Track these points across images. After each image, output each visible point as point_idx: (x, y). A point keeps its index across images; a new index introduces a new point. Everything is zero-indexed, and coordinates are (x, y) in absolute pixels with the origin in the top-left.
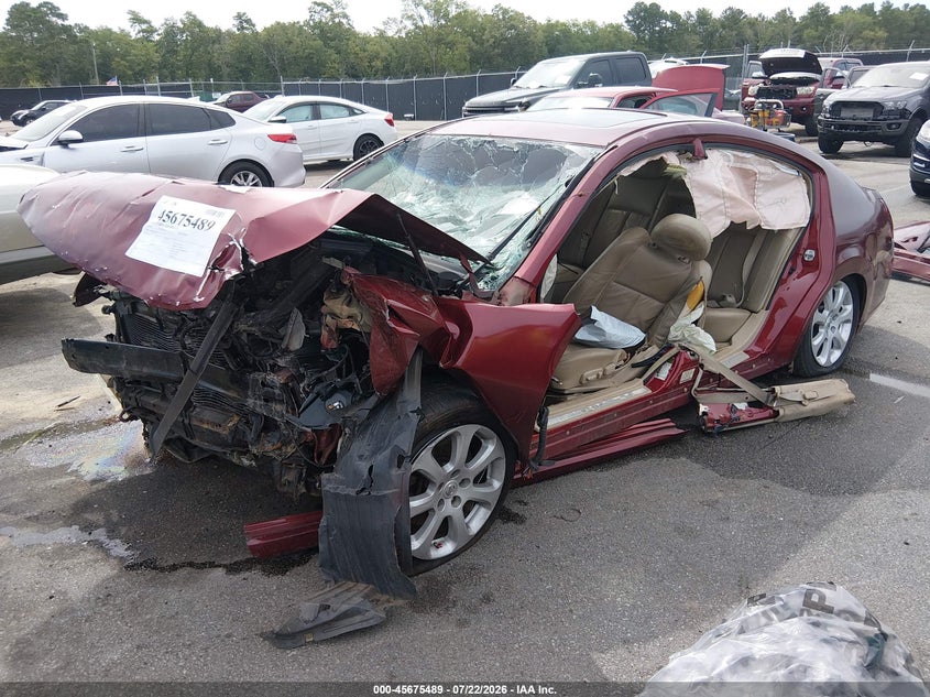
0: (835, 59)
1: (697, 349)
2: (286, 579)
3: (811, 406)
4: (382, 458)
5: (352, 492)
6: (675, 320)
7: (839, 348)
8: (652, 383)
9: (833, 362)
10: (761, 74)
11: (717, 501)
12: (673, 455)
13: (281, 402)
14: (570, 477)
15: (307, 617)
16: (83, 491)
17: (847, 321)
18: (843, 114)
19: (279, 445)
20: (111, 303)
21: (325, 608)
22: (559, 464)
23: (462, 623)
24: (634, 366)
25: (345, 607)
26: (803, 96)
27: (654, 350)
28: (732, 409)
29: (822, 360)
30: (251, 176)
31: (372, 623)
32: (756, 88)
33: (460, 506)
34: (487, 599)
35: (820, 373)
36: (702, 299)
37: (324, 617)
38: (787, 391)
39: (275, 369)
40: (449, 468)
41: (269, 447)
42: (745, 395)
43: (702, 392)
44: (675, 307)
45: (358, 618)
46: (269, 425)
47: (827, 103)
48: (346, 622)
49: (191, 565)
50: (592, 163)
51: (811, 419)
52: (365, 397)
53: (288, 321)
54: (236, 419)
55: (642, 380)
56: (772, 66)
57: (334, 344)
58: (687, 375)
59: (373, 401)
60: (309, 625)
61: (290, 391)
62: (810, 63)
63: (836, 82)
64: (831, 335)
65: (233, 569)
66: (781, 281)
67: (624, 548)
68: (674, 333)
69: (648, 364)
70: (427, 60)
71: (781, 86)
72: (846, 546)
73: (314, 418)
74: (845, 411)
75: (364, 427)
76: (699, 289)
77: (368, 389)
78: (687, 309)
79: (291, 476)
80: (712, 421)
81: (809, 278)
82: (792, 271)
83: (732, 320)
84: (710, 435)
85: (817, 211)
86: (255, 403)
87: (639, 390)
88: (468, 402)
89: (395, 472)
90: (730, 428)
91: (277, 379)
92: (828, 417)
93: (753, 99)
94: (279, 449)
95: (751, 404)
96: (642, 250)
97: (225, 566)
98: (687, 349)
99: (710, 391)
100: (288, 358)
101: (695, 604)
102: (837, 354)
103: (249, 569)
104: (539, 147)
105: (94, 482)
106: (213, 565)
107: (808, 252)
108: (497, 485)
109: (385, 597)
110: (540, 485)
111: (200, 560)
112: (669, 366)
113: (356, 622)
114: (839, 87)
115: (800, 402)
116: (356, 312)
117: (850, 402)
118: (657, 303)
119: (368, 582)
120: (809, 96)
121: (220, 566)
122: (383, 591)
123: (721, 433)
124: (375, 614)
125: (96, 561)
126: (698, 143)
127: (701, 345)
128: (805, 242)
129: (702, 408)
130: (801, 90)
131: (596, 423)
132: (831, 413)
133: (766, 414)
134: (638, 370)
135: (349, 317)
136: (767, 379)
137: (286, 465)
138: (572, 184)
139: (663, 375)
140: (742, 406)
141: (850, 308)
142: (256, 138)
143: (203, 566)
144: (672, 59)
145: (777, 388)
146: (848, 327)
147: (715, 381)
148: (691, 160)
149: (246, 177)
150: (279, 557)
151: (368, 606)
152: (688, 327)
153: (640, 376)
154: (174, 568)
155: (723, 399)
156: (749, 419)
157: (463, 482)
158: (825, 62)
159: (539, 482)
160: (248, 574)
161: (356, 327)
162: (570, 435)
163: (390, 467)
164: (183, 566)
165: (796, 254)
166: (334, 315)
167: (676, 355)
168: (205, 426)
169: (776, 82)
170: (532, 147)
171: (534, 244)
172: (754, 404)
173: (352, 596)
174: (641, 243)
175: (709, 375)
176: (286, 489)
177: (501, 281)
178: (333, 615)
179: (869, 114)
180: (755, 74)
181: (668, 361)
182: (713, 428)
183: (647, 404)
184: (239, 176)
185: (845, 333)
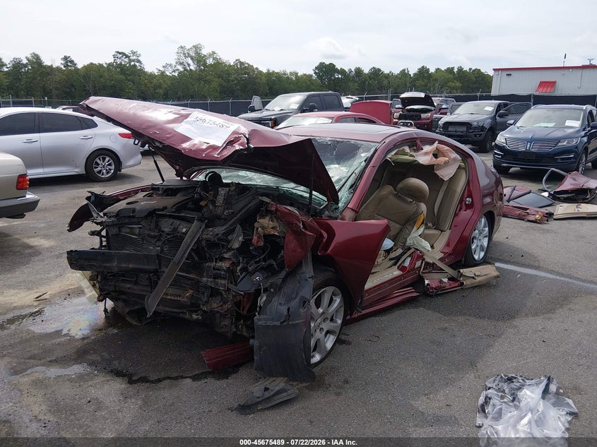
0: (441, 98)
1: (422, 250)
2: (230, 380)
3: (478, 279)
4: (294, 304)
5: (278, 323)
6: (409, 234)
7: (483, 250)
8: (402, 268)
9: (481, 258)
10: (400, 106)
11: (446, 328)
12: (416, 307)
13: (225, 278)
14: (367, 320)
15: (258, 395)
16: (79, 344)
17: (486, 237)
18: (450, 129)
19: (221, 303)
20: (98, 228)
21: (266, 389)
22: (364, 312)
23: (338, 394)
24: (391, 259)
25: (277, 388)
26: (425, 119)
27: (400, 251)
28: (441, 281)
29: (476, 257)
30: (107, 159)
31: (292, 396)
32: (398, 114)
33: (324, 333)
34: (346, 382)
35: (476, 264)
36: (423, 223)
37: (267, 394)
38: (465, 271)
39: (222, 259)
40: (321, 310)
41: (215, 305)
42: (447, 274)
43: (425, 273)
44: (409, 228)
45: (285, 394)
46: (214, 293)
47: (441, 123)
48: (277, 397)
49: (169, 378)
50: (376, 150)
51: (479, 287)
52: (279, 272)
53: (234, 231)
54: (191, 292)
55: (396, 267)
56: (407, 102)
57: (262, 244)
58: (418, 264)
59: (283, 274)
60: (260, 399)
61: (231, 271)
62: (427, 100)
63: (442, 111)
64: (479, 244)
65: (195, 378)
66: (456, 215)
67: (408, 353)
68: (409, 242)
69: (398, 258)
70: (192, 90)
71: (412, 113)
72: (516, 345)
73: (245, 286)
74: (494, 282)
75: (279, 288)
76: (422, 217)
77: (282, 267)
78: (415, 228)
79: (227, 322)
80: (432, 288)
81: (469, 213)
82: (461, 209)
83: (433, 235)
84: (431, 296)
85: (470, 178)
86: (208, 281)
87: (397, 273)
88: (331, 273)
89: (301, 310)
90: (440, 292)
91: (225, 265)
92: (486, 286)
93: (397, 120)
94: (222, 306)
95: (449, 279)
96: (391, 197)
97: (190, 377)
98: (418, 250)
99: (429, 272)
100: (230, 253)
101: (454, 376)
102: (482, 254)
103: (206, 378)
104: (342, 142)
105: (83, 339)
106: (182, 377)
107: (468, 199)
108: (339, 322)
109: (296, 383)
110: (352, 325)
111: (175, 375)
112: (410, 259)
113: (284, 397)
114: (445, 114)
115: (473, 277)
116: (277, 225)
117: (498, 277)
118: (398, 226)
119: (284, 376)
120: (428, 119)
121: (187, 377)
122: (294, 380)
123: (437, 295)
124: (293, 390)
125: (108, 381)
126: (418, 142)
127: (424, 248)
128: (466, 195)
129: (426, 282)
130: (423, 116)
131: (379, 289)
132: (488, 283)
133: (457, 284)
134: (393, 261)
135: (273, 228)
136: (456, 265)
137: (223, 316)
138: (368, 161)
139: (407, 264)
140: (445, 280)
141: (487, 229)
142: (110, 136)
143: (176, 378)
144: (350, 96)
145: (461, 271)
146: (486, 239)
147: (431, 267)
148: (415, 151)
149: (104, 159)
150: (222, 370)
151: (289, 387)
152: (416, 237)
153: (395, 264)
154: (159, 380)
155: (436, 276)
156: (448, 287)
157: (324, 320)
158: (436, 101)
159: (350, 324)
160: (206, 381)
161: (276, 233)
162: (368, 295)
163: (299, 307)
164: (164, 379)
165: (462, 200)
166: (263, 228)
167: (412, 253)
168: (169, 297)
169: (409, 110)
170: (338, 142)
171: (355, 191)
172: (451, 279)
173: (278, 384)
174: (391, 193)
175: (427, 264)
176: (223, 330)
177: (340, 209)
178: (272, 393)
179: (464, 129)
180: (397, 106)
181: (409, 256)
182: (432, 292)
183: (401, 280)
184: (99, 159)
185: (485, 242)
